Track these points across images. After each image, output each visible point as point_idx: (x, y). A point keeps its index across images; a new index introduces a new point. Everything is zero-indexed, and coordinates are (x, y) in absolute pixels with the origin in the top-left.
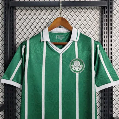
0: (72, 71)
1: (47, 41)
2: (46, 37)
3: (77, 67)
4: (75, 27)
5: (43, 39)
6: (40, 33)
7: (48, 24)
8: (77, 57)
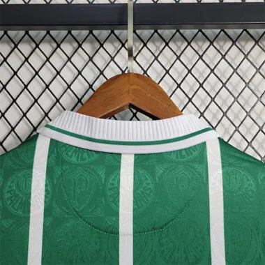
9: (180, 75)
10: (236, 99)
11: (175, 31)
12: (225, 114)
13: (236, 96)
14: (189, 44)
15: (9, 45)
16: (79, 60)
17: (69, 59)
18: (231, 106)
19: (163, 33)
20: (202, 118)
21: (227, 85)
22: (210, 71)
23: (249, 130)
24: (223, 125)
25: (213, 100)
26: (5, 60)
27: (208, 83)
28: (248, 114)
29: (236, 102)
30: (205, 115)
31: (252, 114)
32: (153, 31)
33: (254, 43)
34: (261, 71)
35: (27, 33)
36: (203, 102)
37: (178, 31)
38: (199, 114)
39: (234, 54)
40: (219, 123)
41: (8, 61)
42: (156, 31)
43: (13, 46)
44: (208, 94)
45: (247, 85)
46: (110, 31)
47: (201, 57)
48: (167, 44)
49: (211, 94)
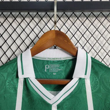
4: (83, 48)
5: (23, 74)
7: (32, 41)
9: (74, 31)
10: (97, 41)
11: (72, 13)
12: (92, 47)
13: (97, 40)
14: (78, 18)
15: (4, 18)
16: (32, 25)
17: (28, 24)
18: (95, 44)
19: (67, 14)
20: (83, 49)
21: (93, 36)
22: (86, 30)
23: (102, 54)
24: (92, 52)
25: (88, 41)
26: (2, 24)
27: (86, 34)
28: (102, 48)
29: (97, 43)
30: (84, 48)
31: (104, 48)
32: (63, 13)
33: (105, 18)
34: (108, 30)
35: (11, 13)
36: (83, 42)
37: (73, 13)
38: (82, 47)
39: (97, 23)
40: (90, 51)
41: (3, 25)
42: (64, 13)
43: (5, 18)
44: (86, 39)
45: (102, 35)
46: (45, 13)
47: (83, 24)
48: (69, 18)
49: (87, 39)
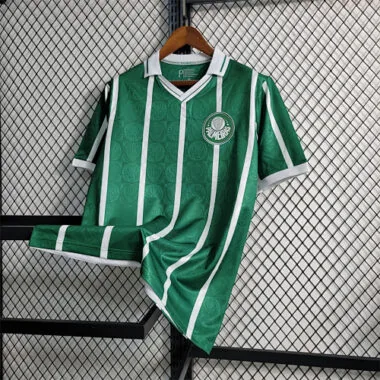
0: (205, 138)
1: (156, 76)
2: (154, 69)
3: (219, 130)
5: (148, 72)
6: (142, 63)
8: (219, 109)
